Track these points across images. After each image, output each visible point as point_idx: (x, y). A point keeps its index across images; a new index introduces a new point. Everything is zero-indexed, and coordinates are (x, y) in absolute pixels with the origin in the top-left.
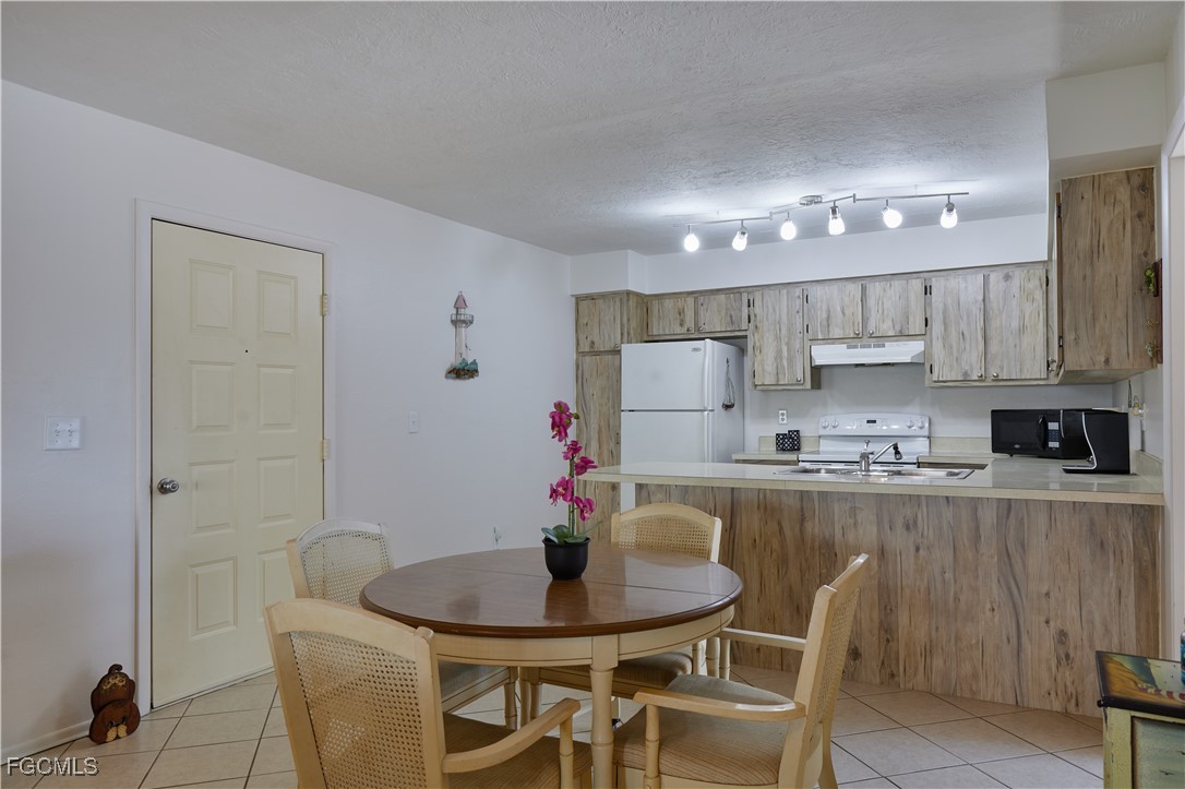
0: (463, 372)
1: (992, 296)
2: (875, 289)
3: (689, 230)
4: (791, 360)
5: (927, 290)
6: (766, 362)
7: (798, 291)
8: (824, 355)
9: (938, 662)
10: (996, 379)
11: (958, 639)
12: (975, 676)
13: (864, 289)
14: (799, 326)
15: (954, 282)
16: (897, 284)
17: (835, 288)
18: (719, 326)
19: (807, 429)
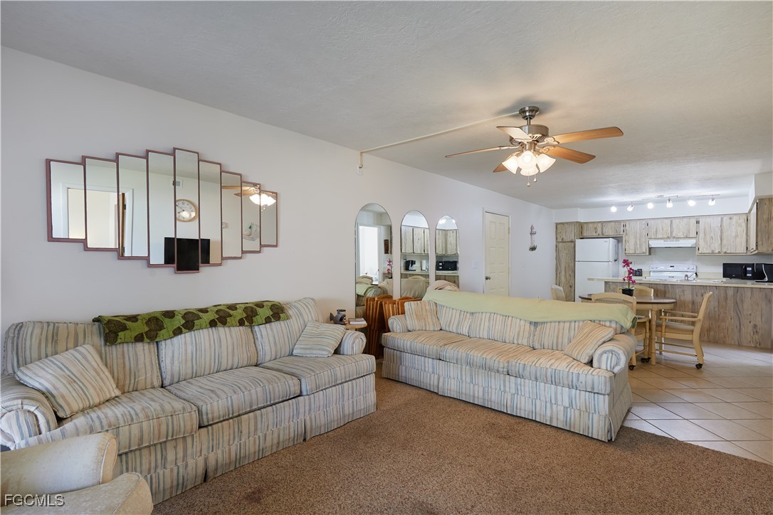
0: (533, 249)
1: (724, 224)
2: (676, 222)
3: (612, 205)
4: (640, 245)
5: (698, 222)
6: (630, 246)
7: (644, 222)
8: (654, 244)
9: (712, 333)
10: (725, 253)
11: (719, 327)
12: (725, 337)
13: (671, 221)
14: (645, 233)
15: (708, 220)
16: (685, 220)
17: (659, 221)
18: (611, 233)
19: (645, 269)
